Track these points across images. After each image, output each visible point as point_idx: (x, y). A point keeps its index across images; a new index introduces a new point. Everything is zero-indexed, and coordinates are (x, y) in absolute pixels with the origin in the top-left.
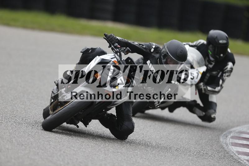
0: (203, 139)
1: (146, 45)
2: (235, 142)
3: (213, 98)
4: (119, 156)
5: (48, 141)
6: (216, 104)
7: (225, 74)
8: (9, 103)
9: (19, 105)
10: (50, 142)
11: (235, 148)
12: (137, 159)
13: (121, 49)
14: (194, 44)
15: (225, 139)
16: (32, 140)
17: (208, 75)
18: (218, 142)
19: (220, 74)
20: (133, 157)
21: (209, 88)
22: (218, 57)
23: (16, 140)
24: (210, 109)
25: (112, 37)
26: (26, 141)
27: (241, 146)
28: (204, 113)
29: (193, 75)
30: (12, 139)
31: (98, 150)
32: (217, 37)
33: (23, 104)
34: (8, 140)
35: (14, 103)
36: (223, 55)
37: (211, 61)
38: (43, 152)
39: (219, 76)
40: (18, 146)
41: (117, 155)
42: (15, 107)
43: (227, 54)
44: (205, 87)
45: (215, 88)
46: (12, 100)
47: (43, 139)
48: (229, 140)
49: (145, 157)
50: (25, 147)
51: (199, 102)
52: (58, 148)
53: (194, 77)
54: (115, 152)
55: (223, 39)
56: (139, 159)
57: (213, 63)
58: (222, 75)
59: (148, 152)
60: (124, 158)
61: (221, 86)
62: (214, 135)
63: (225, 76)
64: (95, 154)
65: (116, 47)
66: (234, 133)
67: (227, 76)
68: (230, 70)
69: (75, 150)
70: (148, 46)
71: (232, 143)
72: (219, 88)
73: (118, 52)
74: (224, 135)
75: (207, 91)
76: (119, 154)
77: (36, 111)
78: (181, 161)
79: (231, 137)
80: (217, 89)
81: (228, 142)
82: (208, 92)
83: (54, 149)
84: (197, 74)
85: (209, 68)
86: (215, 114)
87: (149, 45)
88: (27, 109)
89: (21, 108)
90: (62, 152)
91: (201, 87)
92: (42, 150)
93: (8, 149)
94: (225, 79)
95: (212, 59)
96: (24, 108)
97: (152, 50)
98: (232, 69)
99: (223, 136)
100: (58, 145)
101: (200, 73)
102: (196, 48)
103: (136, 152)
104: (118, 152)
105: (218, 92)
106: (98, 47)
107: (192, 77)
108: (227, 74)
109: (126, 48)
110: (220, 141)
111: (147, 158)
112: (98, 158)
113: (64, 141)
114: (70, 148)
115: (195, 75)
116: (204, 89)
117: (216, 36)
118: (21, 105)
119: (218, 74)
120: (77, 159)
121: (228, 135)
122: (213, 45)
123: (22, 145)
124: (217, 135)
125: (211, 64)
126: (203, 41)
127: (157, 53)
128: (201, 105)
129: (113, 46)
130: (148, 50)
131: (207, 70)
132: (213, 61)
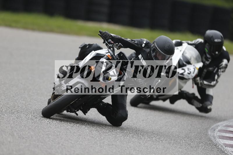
0: (193, 132)
1: (137, 41)
2: (223, 135)
3: (210, 92)
4: (113, 148)
5: (47, 135)
6: (212, 97)
7: (220, 70)
8: (11, 99)
9: (20, 101)
10: (49, 135)
11: (222, 141)
12: (130, 151)
13: (114, 45)
14: (193, 42)
15: (213, 132)
16: (32, 133)
17: (205, 70)
18: (206, 135)
19: (216, 70)
20: (127, 149)
21: (205, 82)
22: (213, 54)
23: (17, 133)
24: (206, 101)
25: (106, 34)
26: (26, 134)
27: (228, 138)
28: (201, 105)
29: (190, 70)
30: (13, 133)
31: (94, 142)
32: (212, 37)
33: (24, 100)
34: (10, 134)
35: (15, 99)
36: (218, 53)
37: (208, 58)
38: (42, 144)
39: (215, 72)
40: (19, 139)
41: (112, 147)
42: (17, 102)
43: (222, 51)
44: (201, 81)
45: (211, 83)
46: (13, 96)
47: (43, 133)
48: (217, 133)
49: (138, 149)
50: (25, 140)
51: (197, 94)
52: (57, 141)
53: (190, 72)
54: (110, 145)
55: (218, 38)
56: (132, 151)
57: (210, 60)
58: (217, 71)
59: (141, 144)
60: (118, 150)
61: (217, 80)
62: (202, 129)
63: (220, 72)
64: (91, 147)
65: (110, 43)
66: (222, 127)
67: (222, 72)
68: (225, 66)
69: (73, 142)
70: (139, 42)
71: (219, 136)
72: (215, 82)
73: (111, 47)
74: (212, 128)
75: (203, 84)
76: (114, 146)
77: (36, 106)
78: (171, 153)
79: (219, 130)
80: (213, 83)
81: (216, 135)
82: (205, 86)
83: (53, 142)
84: (193, 70)
85: (206, 64)
86: (211, 106)
87: (141, 40)
88: (27, 104)
89: (22, 103)
90: (60, 145)
91: (197, 82)
92: (42, 143)
93: (10, 142)
94: (220, 74)
95: (208, 56)
96: (25, 103)
97: (143, 45)
98: (226, 65)
99: (211, 130)
100: (57, 138)
101: (197, 68)
102: (194, 46)
103: (130, 145)
104: (113, 145)
105: (214, 86)
106: (95, 43)
107: (189, 72)
108: (222, 70)
109: (118, 44)
110: (208, 134)
111: (140, 150)
112: (94, 150)
113: (62, 134)
114: (67, 140)
115: (192, 70)
116: (201, 83)
117: (211, 35)
118: (22, 101)
119: (214, 70)
120: (74, 151)
121: (216, 129)
122: (209, 43)
123: (23, 138)
124: (206, 129)
125: (208, 61)
126: (201, 40)
127: (148, 48)
128: (199, 97)
129: (106, 42)
130: (140, 46)
131: (204, 66)
132: (209, 58)
